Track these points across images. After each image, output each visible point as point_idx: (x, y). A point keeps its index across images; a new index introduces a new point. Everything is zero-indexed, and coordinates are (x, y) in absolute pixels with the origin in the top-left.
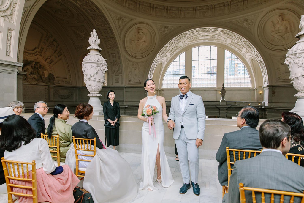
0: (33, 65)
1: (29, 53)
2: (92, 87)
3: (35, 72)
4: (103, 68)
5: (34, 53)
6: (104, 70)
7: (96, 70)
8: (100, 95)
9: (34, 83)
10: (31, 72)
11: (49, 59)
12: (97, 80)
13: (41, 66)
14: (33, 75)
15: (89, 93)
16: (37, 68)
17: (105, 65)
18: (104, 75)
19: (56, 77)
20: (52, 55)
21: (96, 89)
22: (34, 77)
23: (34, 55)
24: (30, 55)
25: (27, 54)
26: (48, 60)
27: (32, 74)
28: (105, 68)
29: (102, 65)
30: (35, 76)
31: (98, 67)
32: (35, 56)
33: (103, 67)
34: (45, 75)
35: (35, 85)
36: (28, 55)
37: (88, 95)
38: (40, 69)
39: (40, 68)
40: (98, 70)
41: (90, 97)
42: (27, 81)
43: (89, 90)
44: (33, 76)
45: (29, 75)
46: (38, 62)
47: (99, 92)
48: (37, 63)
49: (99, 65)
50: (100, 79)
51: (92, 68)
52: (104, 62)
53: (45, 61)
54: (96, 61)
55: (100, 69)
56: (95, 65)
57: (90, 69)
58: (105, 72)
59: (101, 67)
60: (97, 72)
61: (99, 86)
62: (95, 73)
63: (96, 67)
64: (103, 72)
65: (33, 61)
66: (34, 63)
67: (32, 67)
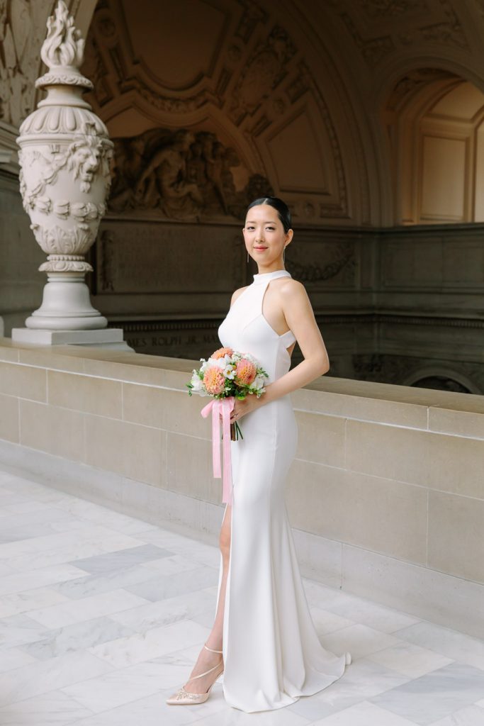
0: (186, 147)
1: (175, 101)
2: (44, 237)
3: (193, 172)
4: (77, 158)
5: (192, 99)
6: (81, 164)
7: (47, 168)
8: (86, 267)
9: (190, 218)
10: (180, 173)
11: (252, 114)
12: (56, 209)
13: (216, 145)
14: (184, 186)
15: (44, 257)
16: (203, 157)
17: (85, 145)
18: (84, 186)
19: (282, 191)
20: (265, 97)
21: (56, 245)
22: (189, 194)
23: (192, 105)
24: (178, 106)
25: (168, 104)
26: (249, 122)
27: (181, 183)
28: (87, 156)
29: (71, 146)
30: (193, 188)
31: (58, 157)
32: (198, 107)
33: (77, 153)
34: (235, 182)
35: (194, 224)
36: (170, 109)
37: (43, 267)
38: (212, 161)
39: (214, 157)
40: (55, 167)
41: (49, 275)
42: (164, 212)
43: (44, 247)
44: (185, 190)
45: (172, 185)
46: (205, 134)
47: (72, 254)
48: (201, 136)
49: (58, 146)
50: (68, 205)
51: (34, 159)
52: (84, 132)
53: (238, 124)
54: (50, 133)
55: (66, 164)
56: (44, 149)
57: (30, 166)
58: (89, 171)
59: (70, 155)
60: (55, 175)
61: (70, 230)
62: (46, 180)
63: (50, 157)
64: (78, 175)
65: (184, 131)
66: (189, 138)
67: (181, 153)
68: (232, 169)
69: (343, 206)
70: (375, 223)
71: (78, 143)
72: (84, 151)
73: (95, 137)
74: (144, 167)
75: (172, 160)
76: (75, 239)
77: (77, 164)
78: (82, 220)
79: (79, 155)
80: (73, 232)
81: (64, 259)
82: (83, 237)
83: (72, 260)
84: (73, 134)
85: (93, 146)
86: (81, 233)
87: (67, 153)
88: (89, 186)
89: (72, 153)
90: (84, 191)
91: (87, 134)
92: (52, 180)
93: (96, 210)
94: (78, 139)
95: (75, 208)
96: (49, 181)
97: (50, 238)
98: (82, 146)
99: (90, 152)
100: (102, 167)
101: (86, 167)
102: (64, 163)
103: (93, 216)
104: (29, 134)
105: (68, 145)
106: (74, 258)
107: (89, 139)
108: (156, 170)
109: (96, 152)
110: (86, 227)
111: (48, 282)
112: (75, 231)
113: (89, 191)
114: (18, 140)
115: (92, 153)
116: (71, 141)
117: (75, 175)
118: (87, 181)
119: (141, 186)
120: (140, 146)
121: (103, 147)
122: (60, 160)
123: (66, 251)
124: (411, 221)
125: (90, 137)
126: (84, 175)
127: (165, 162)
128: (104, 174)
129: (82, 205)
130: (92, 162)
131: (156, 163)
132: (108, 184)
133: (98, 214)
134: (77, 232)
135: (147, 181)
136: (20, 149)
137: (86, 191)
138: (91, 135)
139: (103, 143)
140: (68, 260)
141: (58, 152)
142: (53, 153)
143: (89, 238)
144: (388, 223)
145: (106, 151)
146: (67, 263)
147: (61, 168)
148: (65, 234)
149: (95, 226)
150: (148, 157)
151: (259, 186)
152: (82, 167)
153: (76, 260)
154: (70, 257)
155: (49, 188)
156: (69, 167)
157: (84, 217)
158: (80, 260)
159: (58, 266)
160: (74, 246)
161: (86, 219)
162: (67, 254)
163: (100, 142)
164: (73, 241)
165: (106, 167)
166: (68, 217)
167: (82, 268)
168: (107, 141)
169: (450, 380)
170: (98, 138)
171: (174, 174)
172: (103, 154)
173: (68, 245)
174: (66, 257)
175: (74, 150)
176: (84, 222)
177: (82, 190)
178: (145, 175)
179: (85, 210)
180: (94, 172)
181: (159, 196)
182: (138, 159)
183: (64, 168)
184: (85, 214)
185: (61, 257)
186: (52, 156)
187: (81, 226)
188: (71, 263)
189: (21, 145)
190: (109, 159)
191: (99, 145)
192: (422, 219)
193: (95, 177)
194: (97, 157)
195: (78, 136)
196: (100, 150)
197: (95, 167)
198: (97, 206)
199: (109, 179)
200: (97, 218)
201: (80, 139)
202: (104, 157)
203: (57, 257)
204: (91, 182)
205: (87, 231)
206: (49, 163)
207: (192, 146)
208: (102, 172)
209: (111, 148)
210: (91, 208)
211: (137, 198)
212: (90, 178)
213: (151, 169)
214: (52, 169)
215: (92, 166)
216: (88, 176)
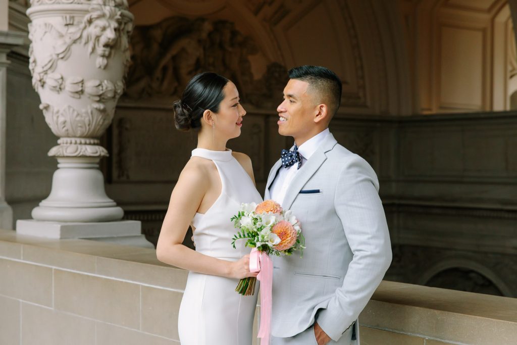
0: (204, 35)
2: (55, 118)
3: (211, 60)
4: (93, 30)
6: (98, 38)
7: (60, 42)
8: (101, 151)
10: (198, 61)
11: (270, 4)
12: (69, 87)
13: (234, 33)
15: (53, 140)
17: (102, 16)
18: (101, 61)
21: (68, 126)
26: (268, 11)
28: (104, 29)
29: (87, 17)
31: (72, 29)
33: (92, 26)
37: (53, 152)
38: (230, 49)
40: (68, 41)
41: (59, 160)
43: (55, 128)
46: (223, 22)
47: (86, 137)
48: (219, 25)
49: (72, 18)
50: (82, 82)
51: (46, 32)
52: (101, 3)
53: (256, 13)
54: (63, 3)
55: (81, 37)
56: (57, 21)
57: (41, 39)
58: (106, 45)
59: (85, 28)
60: (68, 49)
61: (83, 110)
62: (58, 55)
63: (64, 30)
64: (94, 49)
65: (202, 19)
66: (207, 27)
67: (199, 41)
68: (251, 58)
69: (361, 94)
70: (393, 112)
71: (95, 15)
72: (101, 23)
73: (113, 8)
74: (162, 54)
75: (190, 48)
76: (90, 121)
77: (93, 38)
78: (98, 99)
79: (96, 27)
80: (87, 113)
81: (76, 143)
82: (99, 118)
83: (86, 144)
84: (90, 4)
85: (111, 17)
86: (96, 113)
87: (82, 25)
88: (105, 61)
89: (87, 25)
90: (100, 67)
91: (105, 5)
92: (65, 55)
93: (113, 88)
94: (94, 10)
95: (90, 86)
96: (61, 56)
97: (61, 119)
98: (99, 17)
99: (107, 24)
100: (121, 42)
101: (103, 40)
102: (78, 36)
103: (110, 95)
104: (40, 4)
105: (83, 17)
106: (88, 141)
107: (107, 10)
108: (174, 58)
109: (114, 24)
110: (102, 106)
111: (58, 168)
112: (89, 111)
113: (106, 67)
114: (29, 11)
115: (109, 26)
116: (87, 11)
117: (90, 49)
118: (103, 56)
119: (158, 73)
120: (158, 34)
121: (122, 19)
122: (74, 33)
123: (79, 133)
124: (430, 109)
125: (108, 8)
126: (100, 50)
127: (183, 50)
128: (123, 48)
129: (97, 83)
130: (110, 34)
131: (174, 51)
132: (127, 61)
133: (115, 92)
134: (92, 113)
135: (165, 69)
136: (30, 21)
137: (102, 67)
138: (109, 5)
139: (122, 15)
140: (81, 143)
141: (72, 24)
142: (67, 25)
143: (104, 120)
144: (406, 111)
145: (125, 24)
146: (79, 147)
147: (75, 42)
148: (78, 115)
149: (112, 105)
150: (166, 45)
151: (277, 75)
152: (98, 40)
153: (90, 144)
154: (83, 141)
155: (60, 63)
156: (83, 40)
157: (100, 96)
158: (94, 144)
159: (70, 150)
160: (88, 128)
161: (101, 98)
162: (81, 137)
163: (119, 13)
164: (87, 123)
165: (125, 41)
166: (82, 96)
167: (97, 152)
168: (127, 12)
169: (472, 271)
170: (117, 9)
171: (192, 61)
172: (123, 26)
173: (81, 127)
174: (78, 140)
175: (90, 22)
176: (99, 101)
177: (98, 66)
178: (164, 62)
179: (100, 88)
180: (111, 46)
181: (176, 84)
182: (155, 47)
183: (79, 41)
184: (101, 92)
185: (73, 140)
186: (66, 28)
187: (96, 105)
188: (84, 147)
189: (32, 18)
190: (128, 32)
191: (118, 17)
192: (441, 108)
193: (113, 52)
194: (115, 30)
195: (95, 6)
196: (119, 22)
197: (113, 40)
198: (115, 84)
199: (128, 54)
200: (114, 97)
201: (97, 10)
202: (123, 29)
203: (69, 140)
204: (108, 57)
205: (103, 111)
206: (61, 36)
207: (210, 34)
208: (120, 46)
209: (131, 20)
210: (107, 85)
211: (155, 85)
212: (107, 53)
213: (169, 56)
214: (65, 43)
215: (109, 39)
216: (105, 51)
